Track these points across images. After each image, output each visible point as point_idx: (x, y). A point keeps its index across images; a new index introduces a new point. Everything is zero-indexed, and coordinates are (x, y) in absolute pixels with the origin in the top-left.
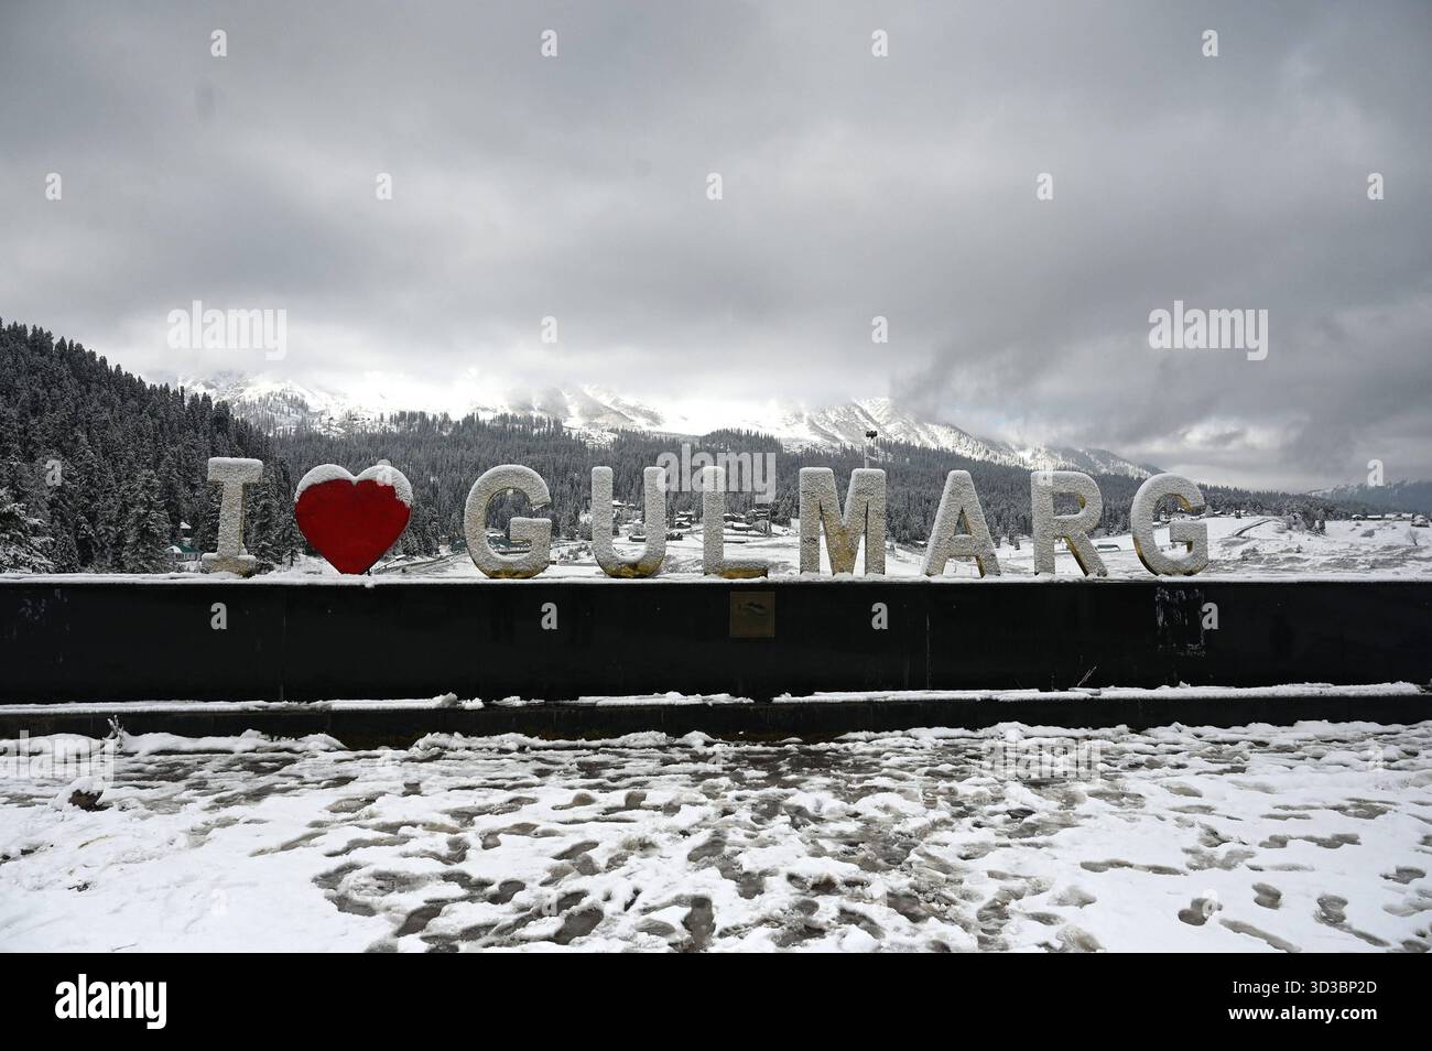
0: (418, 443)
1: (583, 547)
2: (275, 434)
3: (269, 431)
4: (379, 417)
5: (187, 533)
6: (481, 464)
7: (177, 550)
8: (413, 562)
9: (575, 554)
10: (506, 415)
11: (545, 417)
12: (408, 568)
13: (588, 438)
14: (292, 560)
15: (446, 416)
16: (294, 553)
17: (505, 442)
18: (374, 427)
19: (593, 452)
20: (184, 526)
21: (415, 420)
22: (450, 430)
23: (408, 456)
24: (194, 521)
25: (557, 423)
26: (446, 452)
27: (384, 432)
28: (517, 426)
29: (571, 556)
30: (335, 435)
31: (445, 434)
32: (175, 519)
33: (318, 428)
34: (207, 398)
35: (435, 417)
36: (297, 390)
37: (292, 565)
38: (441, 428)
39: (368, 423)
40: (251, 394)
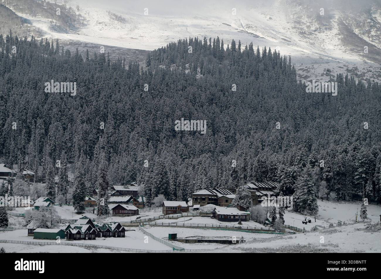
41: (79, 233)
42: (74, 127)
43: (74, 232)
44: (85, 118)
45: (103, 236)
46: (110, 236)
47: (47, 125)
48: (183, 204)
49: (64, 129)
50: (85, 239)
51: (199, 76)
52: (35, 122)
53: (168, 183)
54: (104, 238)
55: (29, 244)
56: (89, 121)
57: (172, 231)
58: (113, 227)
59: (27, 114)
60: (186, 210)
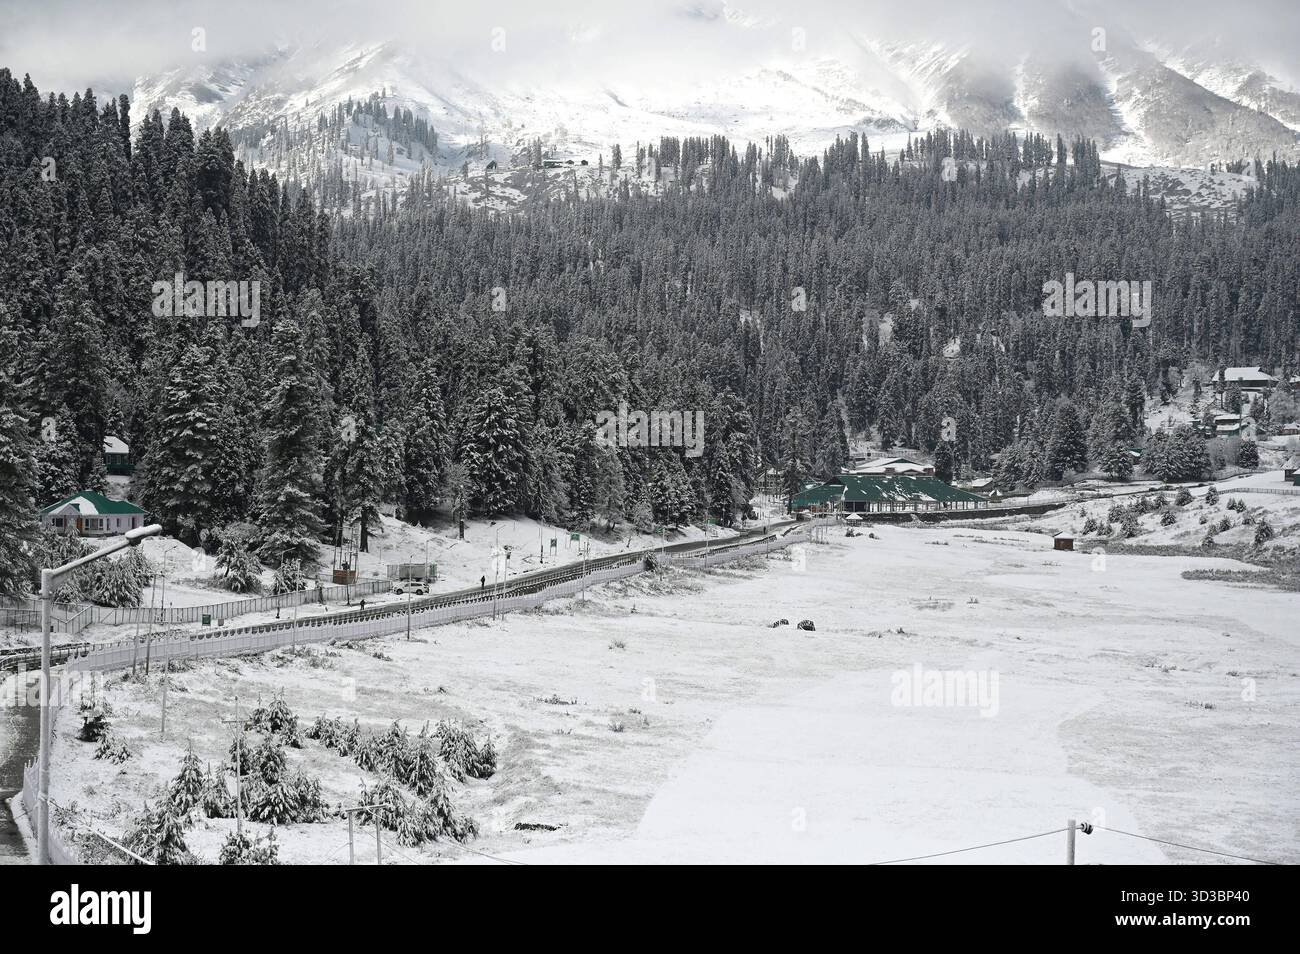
0: (709, 222)
1: (1152, 499)
2: (357, 210)
3: (344, 204)
4: (608, 160)
5: (118, 466)
6: (873, 274)
7: (87, 508)
8: (680, 541)
9: (1128, 520)
10: (942, 135)
11: (1048, 137)
12: (659, 558)
13: (1171, 191)
14: (365, 534)
15: (781, 144)
16: (368, 516)
17: (940, 210)
18: (597, 184)
19: (1186, 229)
20: (116, 446)
21: (701, 158)
22: (793, 183)
23: (683, 257)
24: (137, 433)
25: (1085, 152)
26: (781, 245)
27: (625, 196)
28: (972, 166)
29: (1117, 527)
30: (502, 207)
31: (779, 194)
32: (90, 429)
33: (461, 193)
34: (180, 124)
35: (752, 152)
36: (413, 96)
37: (364, 547)
38: (768, 179)
39: (581, 172)
40: (301, 108)
55: (1287, 493)
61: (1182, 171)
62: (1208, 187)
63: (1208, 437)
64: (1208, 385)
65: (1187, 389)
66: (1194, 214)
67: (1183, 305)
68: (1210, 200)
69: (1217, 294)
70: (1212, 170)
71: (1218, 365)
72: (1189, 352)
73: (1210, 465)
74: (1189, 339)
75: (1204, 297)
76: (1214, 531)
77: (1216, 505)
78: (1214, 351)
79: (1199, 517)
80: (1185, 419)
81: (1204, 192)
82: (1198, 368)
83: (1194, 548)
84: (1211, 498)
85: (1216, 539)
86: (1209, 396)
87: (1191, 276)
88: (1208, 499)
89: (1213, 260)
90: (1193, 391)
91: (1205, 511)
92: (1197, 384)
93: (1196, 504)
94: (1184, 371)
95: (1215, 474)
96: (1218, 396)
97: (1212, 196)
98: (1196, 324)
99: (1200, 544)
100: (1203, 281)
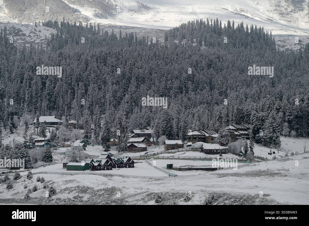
13: (17, 34)
41: (99, 165)
42: (107, 88)
43: (96, 164)
44: (114, 81)
45: (118, 167)
46: (123, 167)
47: (86, 86)
48: (180, 142)
49: (100, 89)
50: (104, 169)
51: (203, 47)
52: (78, 85)
53: (171, 127)
54: (118, 168)
55: (63, 174)
56: (117, 83)
57: (169, 162)
58: (125, 160)
59: (72, 79)
60: (181, 146)
61: (22, 25)
62: (34, 33)
63: (30, 148)
64: (32, 124)
65: (22, 126)
66: (27, 45)
67: (21, 87)
68: (35, 39)
69: (36, 82)
70: (36, 25)
71: (37, 115)
72: (23, 109)
73: (30, 161)
74: (23, 103)
75: (30, 83)
76: (30, 191)
77: (32, 180)
78: (35, 108)
79: (24, 185)
80: (21, 140)
81: (32, 35)
82: (27, 116)
83: (21, 200)
84: (29, 177)
85: (31, 195)
86: (32, 129)
87: (24, 74)
88: (28, 177)
89: (34, 66)
90: (24, 127)
91: (26, 183)
92: (26, 124)
93: (22, 179)
94: (21, 118)
95: (33, 165)
96: (36, 129)
97: (36, 37)
98: (27, 96)
99: (24, 198)
100: (30, 76)
